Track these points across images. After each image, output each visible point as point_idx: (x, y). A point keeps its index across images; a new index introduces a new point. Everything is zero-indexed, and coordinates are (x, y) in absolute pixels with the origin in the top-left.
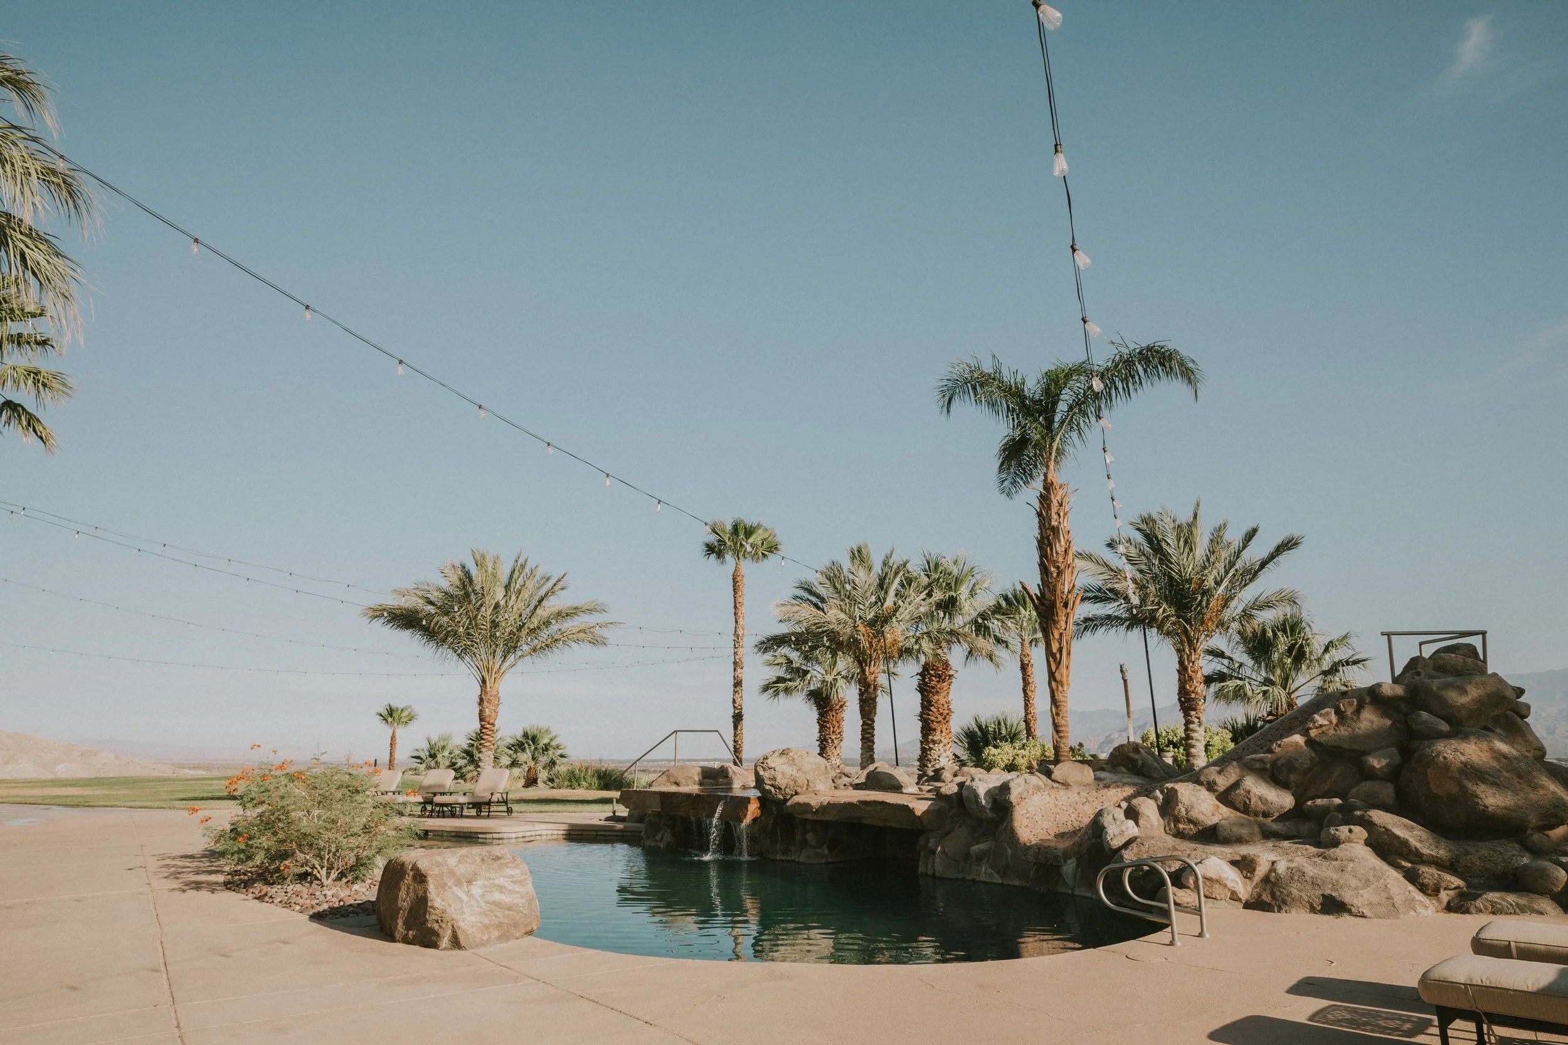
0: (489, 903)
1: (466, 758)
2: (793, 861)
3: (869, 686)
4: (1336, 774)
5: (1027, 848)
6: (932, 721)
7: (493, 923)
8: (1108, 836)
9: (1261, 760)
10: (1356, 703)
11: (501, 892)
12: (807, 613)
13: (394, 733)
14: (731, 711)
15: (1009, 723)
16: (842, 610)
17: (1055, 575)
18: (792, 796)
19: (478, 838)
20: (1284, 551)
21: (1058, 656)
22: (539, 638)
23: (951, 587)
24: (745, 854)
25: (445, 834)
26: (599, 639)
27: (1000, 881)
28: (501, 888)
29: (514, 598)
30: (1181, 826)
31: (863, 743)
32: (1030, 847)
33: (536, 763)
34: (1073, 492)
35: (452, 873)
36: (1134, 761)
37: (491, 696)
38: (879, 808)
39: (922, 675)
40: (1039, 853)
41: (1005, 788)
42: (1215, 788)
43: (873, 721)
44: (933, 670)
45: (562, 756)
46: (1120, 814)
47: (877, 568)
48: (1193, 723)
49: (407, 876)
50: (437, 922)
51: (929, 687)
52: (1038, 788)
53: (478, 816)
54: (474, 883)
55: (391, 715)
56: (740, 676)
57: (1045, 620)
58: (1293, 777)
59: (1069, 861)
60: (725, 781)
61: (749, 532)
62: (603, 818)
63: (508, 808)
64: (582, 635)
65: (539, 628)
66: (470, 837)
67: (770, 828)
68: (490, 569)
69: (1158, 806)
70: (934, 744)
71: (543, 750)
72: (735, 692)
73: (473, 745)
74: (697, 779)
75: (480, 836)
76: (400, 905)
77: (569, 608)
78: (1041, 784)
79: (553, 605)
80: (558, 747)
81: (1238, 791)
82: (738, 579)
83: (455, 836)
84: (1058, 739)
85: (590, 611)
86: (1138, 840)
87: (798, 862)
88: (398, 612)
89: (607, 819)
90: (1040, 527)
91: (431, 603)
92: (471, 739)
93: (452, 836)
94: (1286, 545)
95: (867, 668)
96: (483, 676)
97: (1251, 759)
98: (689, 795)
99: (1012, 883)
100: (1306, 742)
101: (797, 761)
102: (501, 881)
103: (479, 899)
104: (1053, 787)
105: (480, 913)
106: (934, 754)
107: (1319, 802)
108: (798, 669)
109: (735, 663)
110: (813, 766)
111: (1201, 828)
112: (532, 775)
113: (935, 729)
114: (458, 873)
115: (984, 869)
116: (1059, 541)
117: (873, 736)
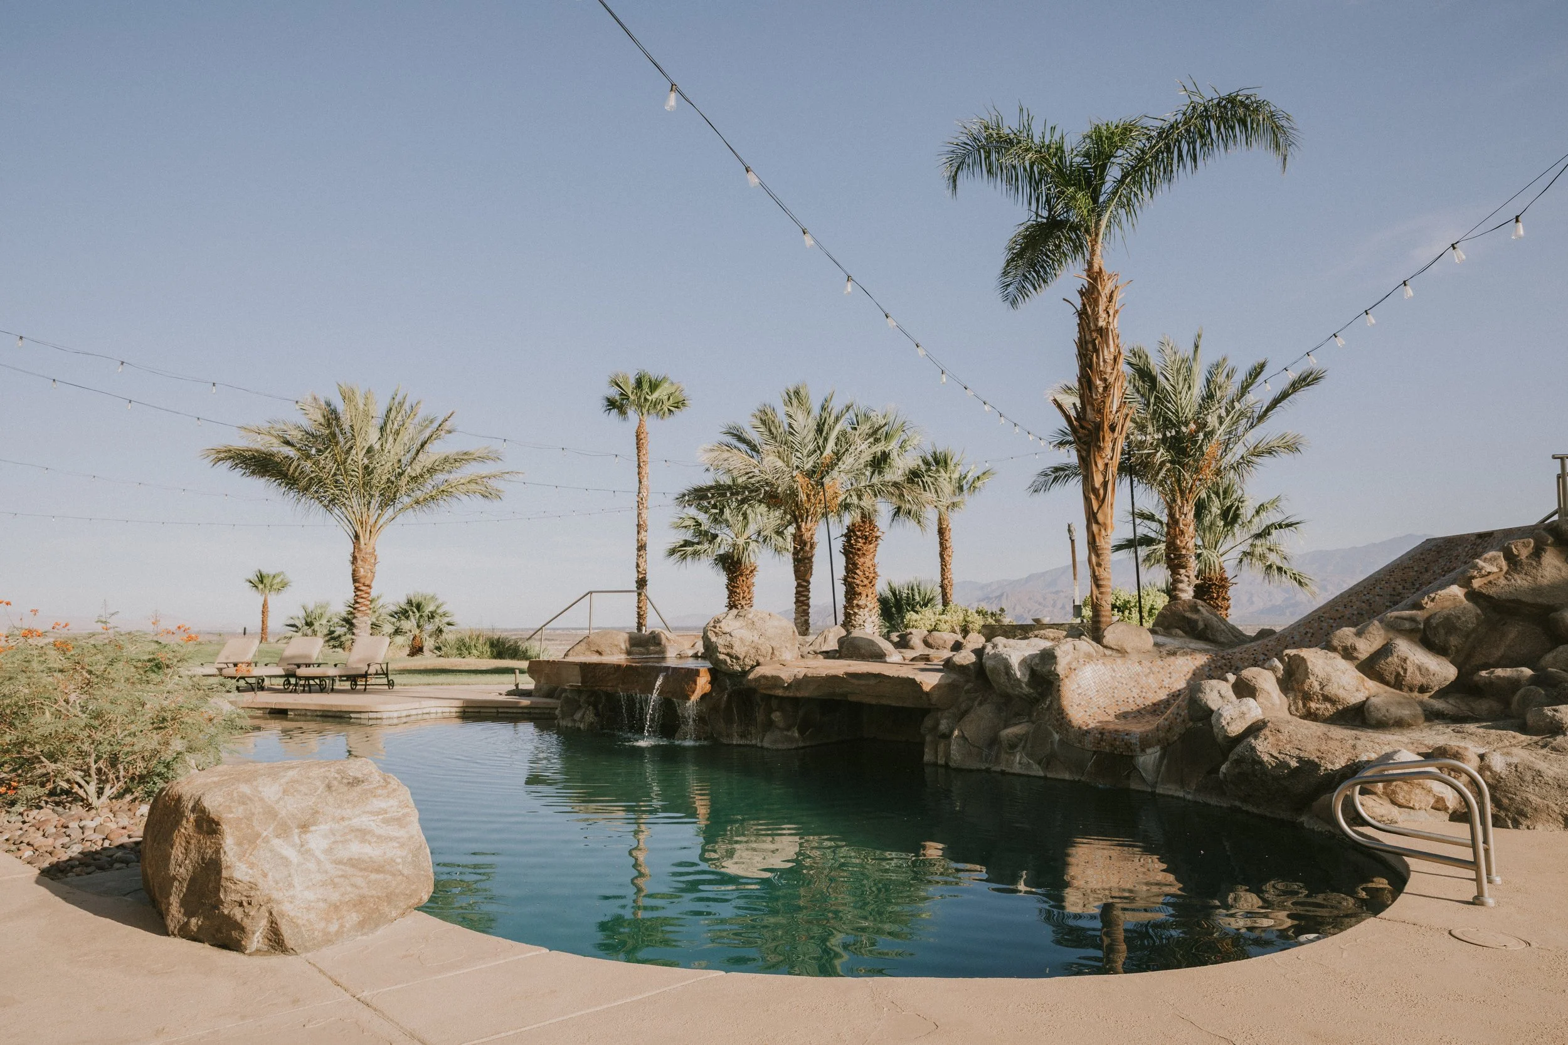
0: (340, 862)
1: (344, 627)
2: (754, 746)
3: (805, 544)
4: (1512, 635)
5: (1083, 733)
6: (858, 585)
7: (348, 898)
8: (1222, 720)
9: (1412, 619)
10: (1532, 545)
11: (363, 841)
12: (739, 461)
13: (265, 601)
14: (634, 576)
15: (922, 589)
16: (779, 457)
17: (1101, 390)
18: (753, 667)
19: (351, 718)
20: (1302, 387)
21: (1102, 492)
22: (422, 488)
25: (309, 714)
26: (492, 492)
27: (1041, 774)
28: (363, 834)
29: (391, 439)
30: (1313, 705)
31: (797, 610)
32: (1087, 732)
33: (421, 631)
34: (1124, 285)
35: (271, 813)
36: (1189, 621)
37: (366, 553)
38: (872, 682)
39: (847, 536)
40: (1102, 740)
41: (1048, 656)
42: (1355, 654)
43: (809, 582)
44: (859, 531)
45: (449, 624)
46: (1227, 690)
47: (816, 411)
48: (1182, 582)
49: (184, 822)
50: (241, 904)
51: (854, 549)
52: (1089, 656)
53: (353, 690)
54: (313, 828)
55: (262, 582)
56: (644, 539)
57: (1085, 447)
58: (1454, 641)
59: (1149, 751)
60: (658, 648)
61: (654, 386)
62: (504, 693)
63: (389, 681)
64: (473, 486)
65: (422, 476)
66: (341, 717)
67: (723, 706)
68: (361, 406)
69: (1278, 679)
70: (859, 609)
71: (429, 618)
72: (639, 556)
74: (623, 647)
75: (352, 715)
76: (172, 873)
77: (457, 454)
78: (1092, 650)
79: (436, 451)
80: (445, 614)
81: (1390, 659)
82: (642, 436)
83: (321, 716)
84: (1099, 596)
85: (482, 459)
86: (1267, 724)
87: (762, 747)
88: (246, 454)
89: (509, 693)
90: (1081, 329)
91: (287, 443)
93: (317, 716)
94: (1305, 379)
95: (804, 524)
96: (355, 531)
97: (1397, 617)
98: (617, 667)
99: (1059, 777)
100: (1467, 595)
101: (757, 624)
102: (364, 821)
103: (322, 857)
104: (1105, 655)
105: (324, 884)
106: (858, 620)
107: (1500, 672)
108: (706, 533)
109: (639, 525)
110: (780, 632)
111: (1340, 707)
112: (417, 643)
113: (860, 594)
114: (283, 813)
115: (1018, 758)
116: (1108, 347)
117: (809, 599)
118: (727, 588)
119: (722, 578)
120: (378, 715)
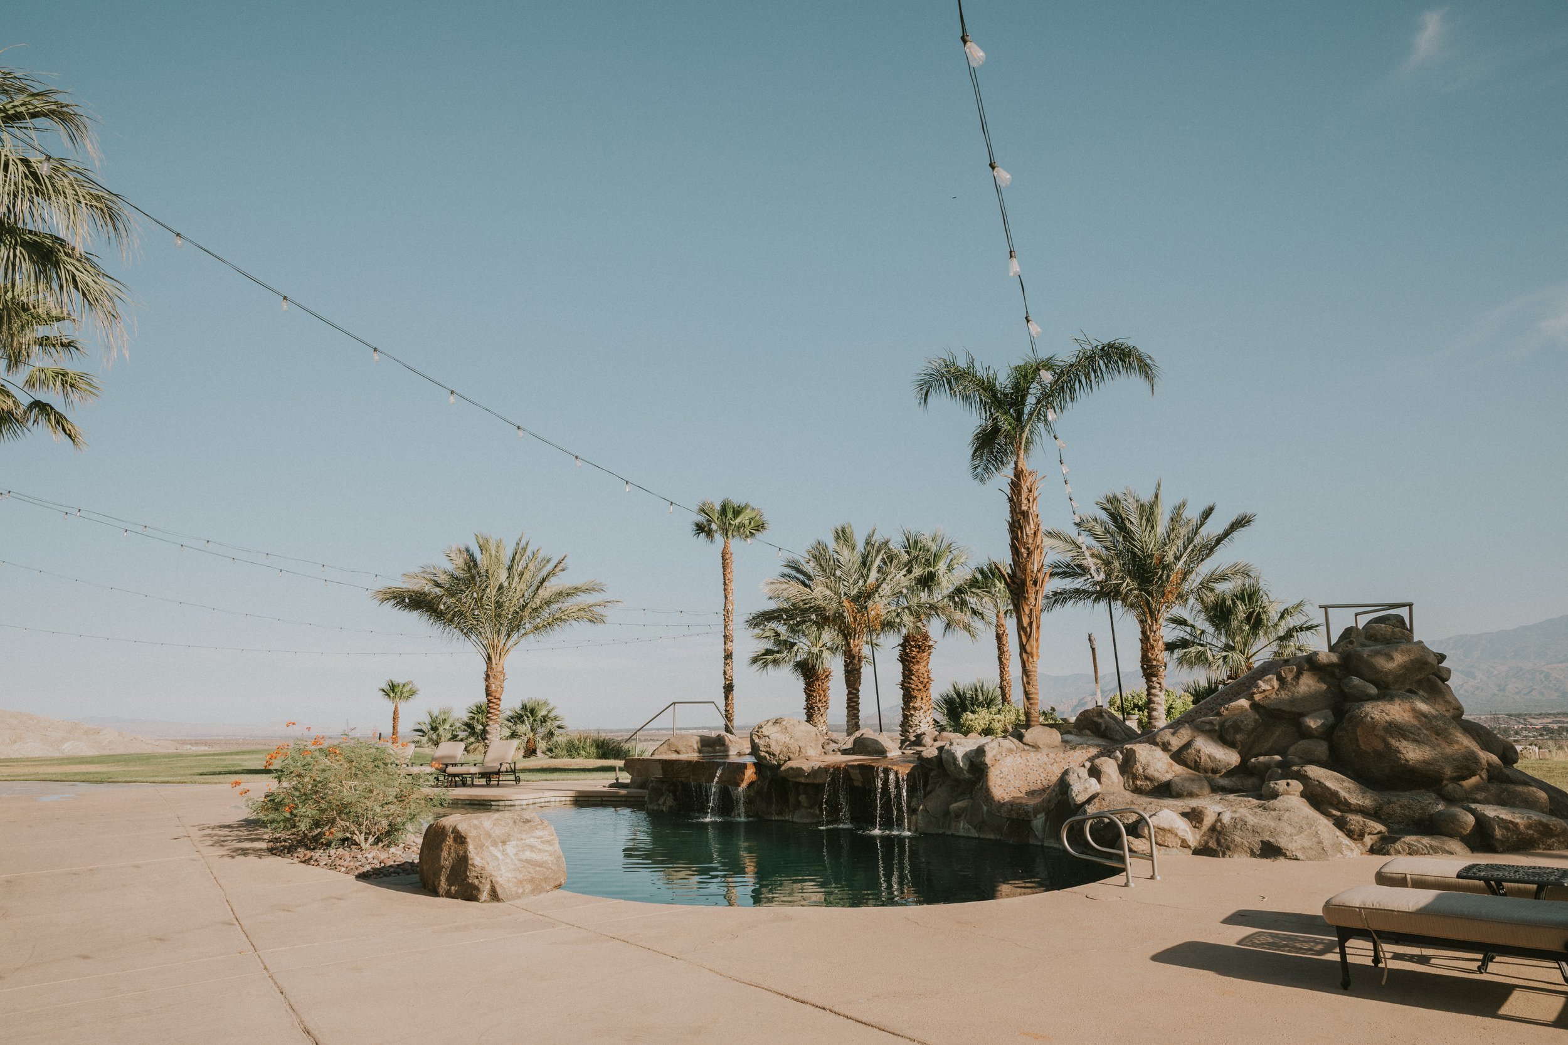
0: (521, 860)
1: (466, 731)
2: (787, 821)
3: (854, 658)
4: (1277, 734)
5: (1001, 805)
6: (913, 689)
7: (526, 878)
8: (1073, 793)
9: (1211, 723)
10: (1295, 670)
11: (532, 851)
12: (795, 590)
13: (396, 708)
14: (722, 682)
15: (985, 690)
16: (827, 587)
17: (1025, 555)
18: (785, 761)
19: (491, 805)
20: (1238, 528)
21: (1028, 629)
22: (541, 616)
23: (930, 563)
24: (743, 815)
25: (460, 802)
26: (597, 617)
27: (976, 835)
29: (516, 579)
30: (1139, 783)
31: (849, 711)
32: (1003, 804)
33: (535, 734)
34: (1041, 479)
35: (489, 835)
36: (1098, 725)
37: (497, 672)
39: (903, 646)
40: (1012, 810)
41: (981, 751)
42: (1169, 748)
43: (858, 691)
44: (913, 641)
45: (559, 727)
46: (1084, 773)
47: (860, 546)
48: (1154, 688)
49: (448, 838)
50: (477, 878)
51: (910, 657)
52: (1011, 751)
53: (488, 785)
54: (508, 843)
55: (393, 691)
56: (730, 648)
57: (1016, 597)
58: (1239, 737)
59: (1039, 816)
60: (722, 748)
61: (737, 512)
62: (607, 785)
63: (516, 777)
64: (582, 613)
65: (540, 607)
66: (484, 805)
67: (765, 790)
68: (493, 553)
69: (1118, 765)
70: (915, 711)
71: (541, 722)
72: (726, 664)
73: (474, 718)
74: (696, 747)
75: (493, 803)
76: (442, 864)
77: (569, 588)
78: (1013, 746)
79: (553, 585)
80: (555, 718)
81: (1189, 750)
82: (727, 556)
83: (469, 804)
84: (1029, 706)
85: (588, 590)
86: (1100, 795)
87: (792, 822)
88: (406, 594)
89: (611, 786)
90: (1011, 512)
91: (437, 585)
92: (472, 712)
93: (466, 804)
94: (1240, 522)
95: (852, 640)
96: (488, 654)
97: (1202, 722)
98: (689, 763)
99: (987, 837)
100: (1251, 706)
101: (788, 729)
103: (513, 857)
104: (1024, 750)
105: (515, 870)
106: (915, 720)
107: (1261, 758)
108: (785, 641)
109: (725, 637)
111: (1156, 784)
112: (531, 744)
113: (916, 697)
114: (494, 835)
115: (962, 825)
116: (1029, 524)
117: (858, 704)
118: (805, 692)
119: (801, 684)
120: (512, 803)
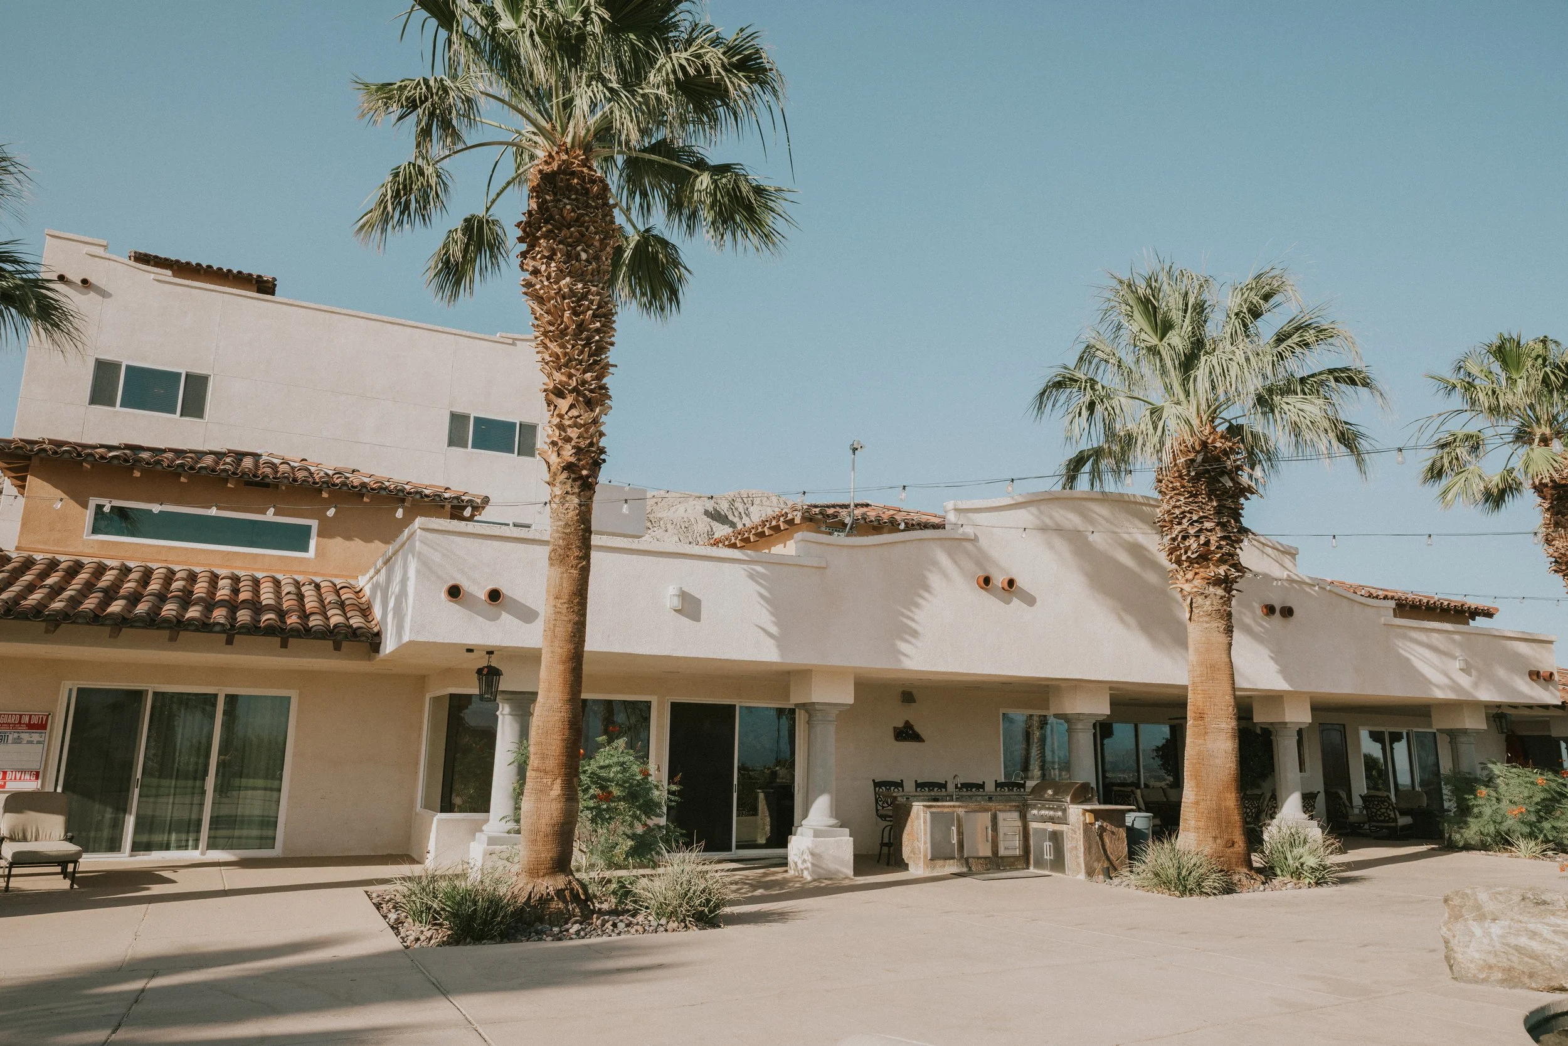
0: (1508, 945)
28: (1533, 935)
35: (1478, 907)
103: (1496, 939)
